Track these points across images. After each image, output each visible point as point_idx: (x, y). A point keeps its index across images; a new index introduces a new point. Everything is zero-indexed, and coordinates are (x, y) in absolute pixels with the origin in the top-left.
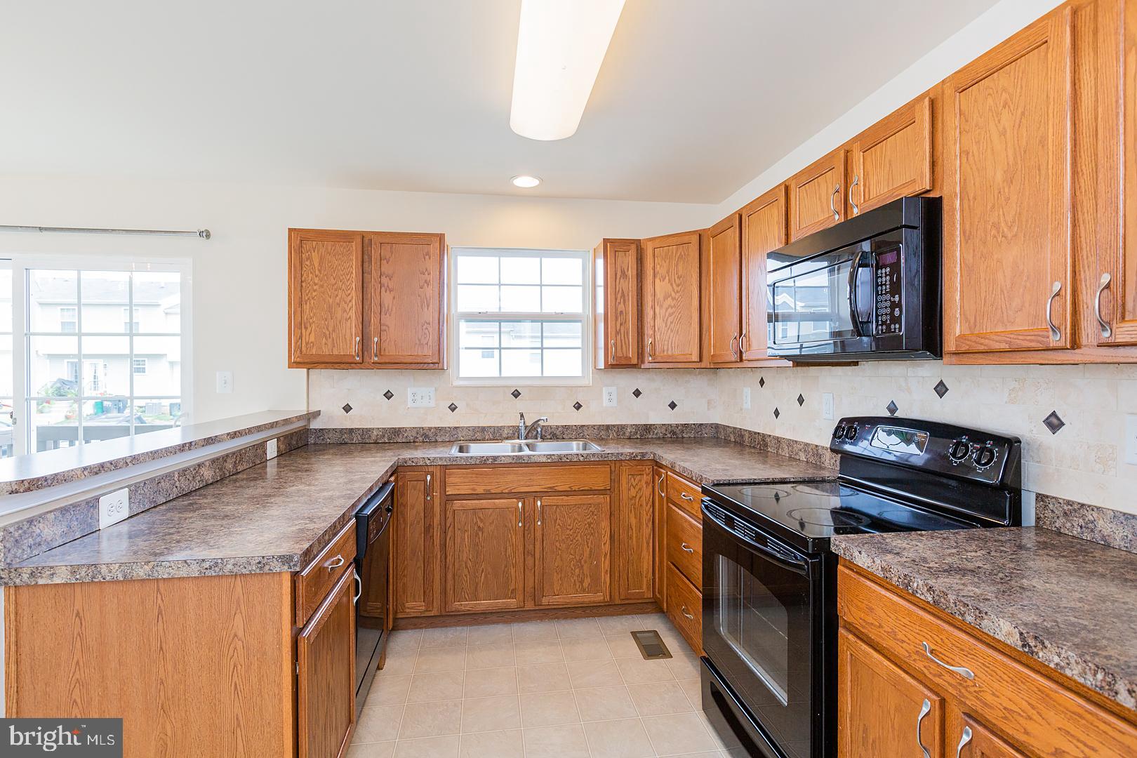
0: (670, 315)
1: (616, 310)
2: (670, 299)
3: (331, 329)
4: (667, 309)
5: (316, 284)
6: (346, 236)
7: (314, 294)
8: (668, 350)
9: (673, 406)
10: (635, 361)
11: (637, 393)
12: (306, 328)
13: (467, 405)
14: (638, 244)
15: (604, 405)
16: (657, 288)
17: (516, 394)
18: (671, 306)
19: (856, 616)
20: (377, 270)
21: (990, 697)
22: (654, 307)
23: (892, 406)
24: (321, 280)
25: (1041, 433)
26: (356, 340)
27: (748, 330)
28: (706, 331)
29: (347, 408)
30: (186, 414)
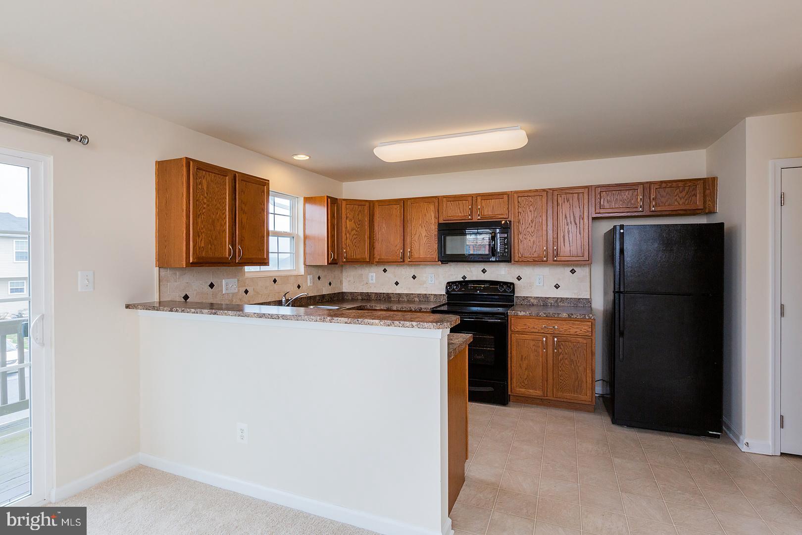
0: (355, 239)
1: (332, 234)
2: (354, 231)
3: (214, 238)
4: (353, 236)
5: (205, 203)
6: (223, 172)
7: (204, 211)
8: (353, 256)
9: (330, 284)
10: (337, 261)
11: (319, 278)
12: (199, 237)
13: (255, 289)
14: (337, 200)
15: (309, 285)
16: (348, 225)
17: (275, 281)
18: (354, 234)
19: (519, 328)
20: (239, 199)
21: (561, 330)
22: (346, 234)
23: (464, 277)
24: (208, 201)
25: (516, 281)
26: (228, 246)
27: (411, 250)
28: (372, 247)
29: (186, 297)
30: (42, 316)
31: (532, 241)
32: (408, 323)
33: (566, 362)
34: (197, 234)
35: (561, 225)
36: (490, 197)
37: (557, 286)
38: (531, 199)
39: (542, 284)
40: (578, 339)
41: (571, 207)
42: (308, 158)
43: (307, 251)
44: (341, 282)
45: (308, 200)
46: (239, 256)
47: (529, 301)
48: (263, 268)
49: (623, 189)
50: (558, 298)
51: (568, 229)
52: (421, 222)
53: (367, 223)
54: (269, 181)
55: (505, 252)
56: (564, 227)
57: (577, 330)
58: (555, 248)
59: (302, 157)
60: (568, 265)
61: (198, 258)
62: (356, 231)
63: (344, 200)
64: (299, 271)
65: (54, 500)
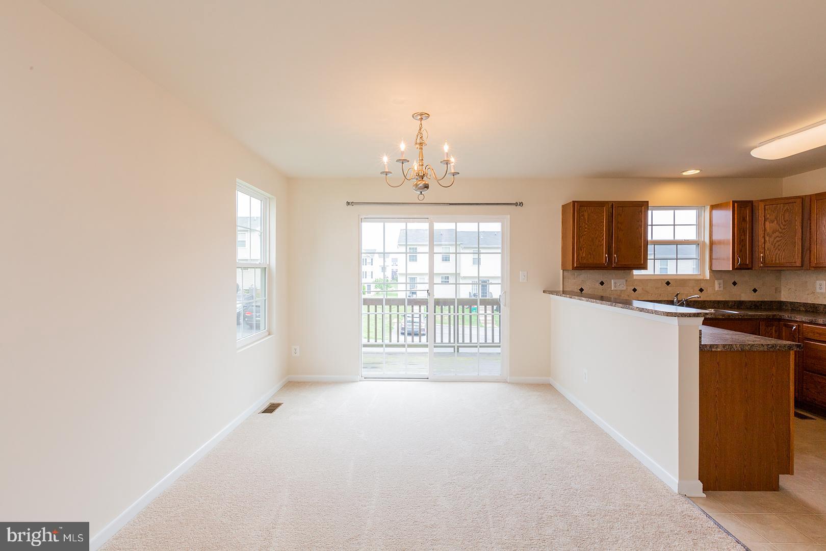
0: (778, 241)
1: (740, 238)
2: (777, 233)
3: (593, 250)
4: (775, 238)
5: (586, 228)
6: (601, 204)
7: (585, 233)
8: (776, 260)
9: (755, 290)
10: (750, 266)
11: (735, 284)
12: (581, 250)
13: (642, 289)
14: (751, 202)
15: (716, 290)
16: (767, 226)
17: (668, 284)
18: (778, 236)
20: (616, 220)
22: (764, 237)
24: (588, 226)
26: (605, 256)
29: (582, 290)
30: (505, 292)
34: (579, 249)
42: (699, 171)
43: (714, 257)
44: (777, 290)
45: (713, 207)
46: (614, 262)
48: (643, 272)
53: (798, 223)
54: (647, 202)
59: (691, 172)
61: (581, 264)
62: (780, 233)
63: (761, 201)
64: (704, 275)
65: (508, 381)
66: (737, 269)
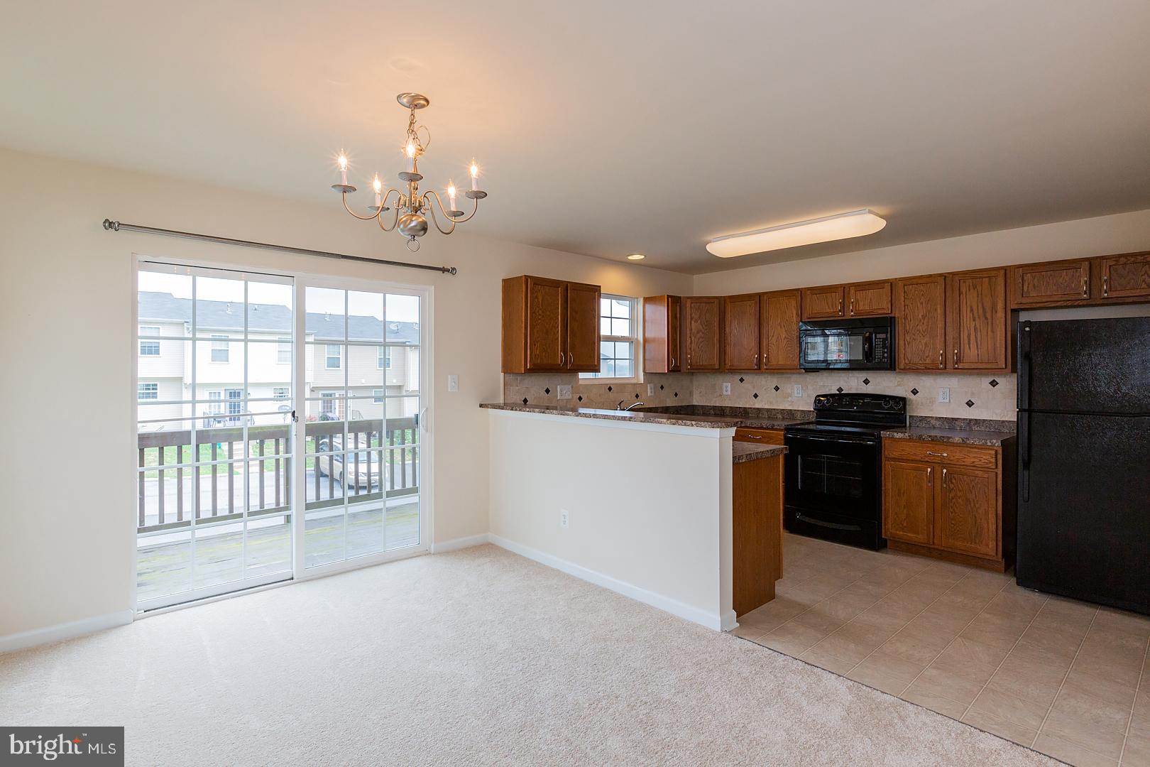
0: (701, 342)
1: (673, 337)
2: (701, 333)
3: (548, 346)
4: (699, 339)
5: (540, 315)
6: (555, 284)
7: (539, 321)
8: (700, 362)
9: (676, 395)
10: (680, 369)
11: (662, 388)
12: (535, 345)
13: (587, 397)
14: (681, 298)
15: (649, 395)
16: (693, 326)
17: (610, 389)
18: (701, 337)
19: (895, 454)
20: (571, 307)
21: (952, 458)
22: (691, 337)
23: (840, 389)
24: (543, 312)
25: (910, 396)
26: (561, 353)
27: (768, 355)
28: (722, 352)
29: (525, 401)
30: (427, 409)
31: (923, 342)
32: (689, 422)
33: (960, 500)
34: (533, 344)
35: (965, 320)
36: (867, 287)
37: (970, 403)
38: (922, 288)
39: (947, 401)
40: (977, 472)
41: (980, 295)
42: (643, 257)
43: (647, 358)
44: (691, 394)
45: (647, 300)
46: (570, 363)
47: (929, 423)
48: (597, 375)
49: (1057, 269)
50: (971, 420)
51: (975, 325)
52: (779, 321)
53: (716, 324)
54: (600, 287)
55: (884, 357)
56: (968, 323)
57: (976, 460)
58: (956, 351)
59: (636, 257)
60: (987, 375)
61: (534, 365)
62: (703, 333)
63: (688, 298)
64: (638, 379)
65: (432, 551)
66: (671, 371)
